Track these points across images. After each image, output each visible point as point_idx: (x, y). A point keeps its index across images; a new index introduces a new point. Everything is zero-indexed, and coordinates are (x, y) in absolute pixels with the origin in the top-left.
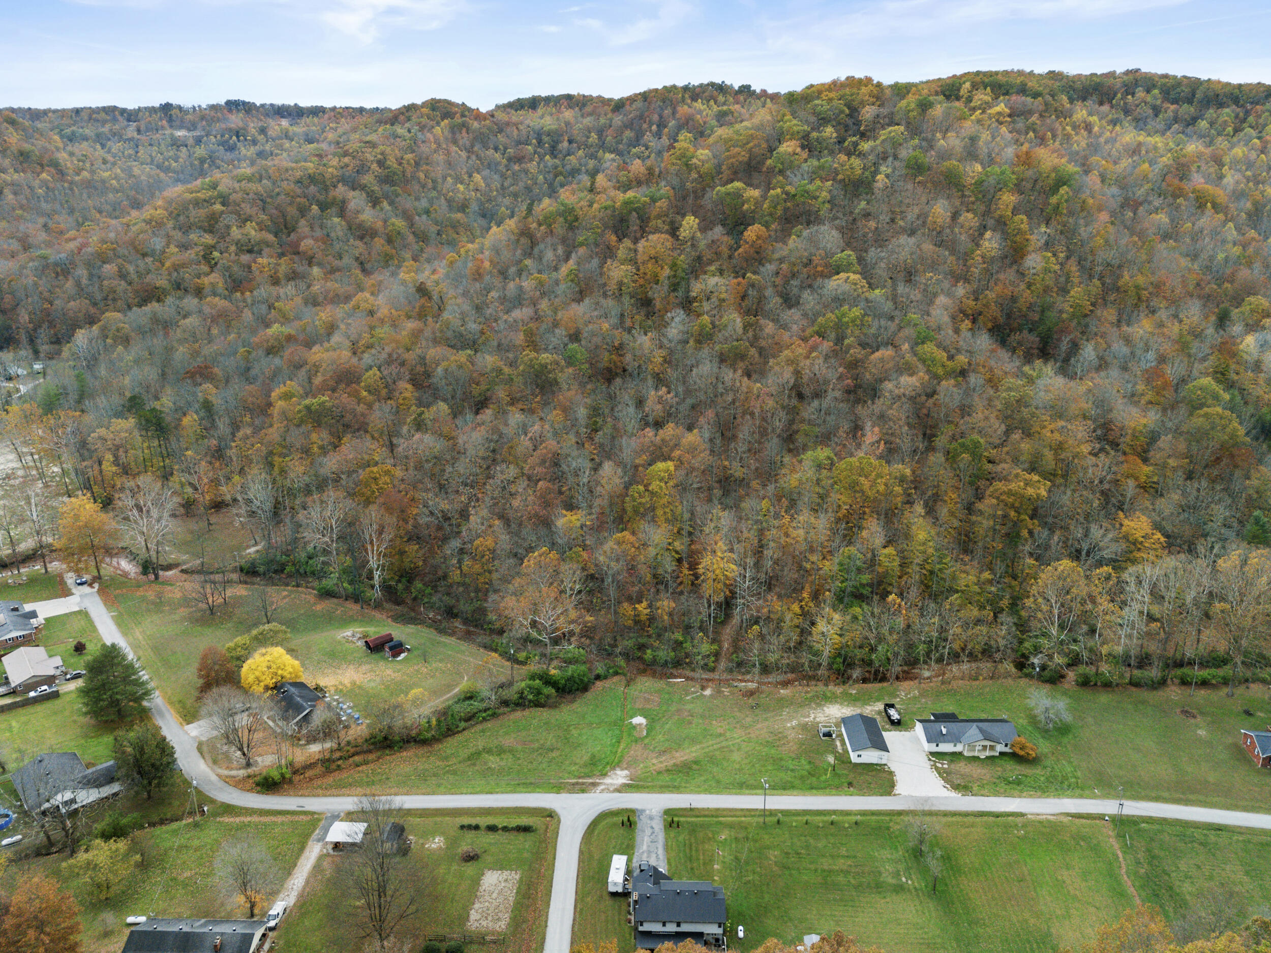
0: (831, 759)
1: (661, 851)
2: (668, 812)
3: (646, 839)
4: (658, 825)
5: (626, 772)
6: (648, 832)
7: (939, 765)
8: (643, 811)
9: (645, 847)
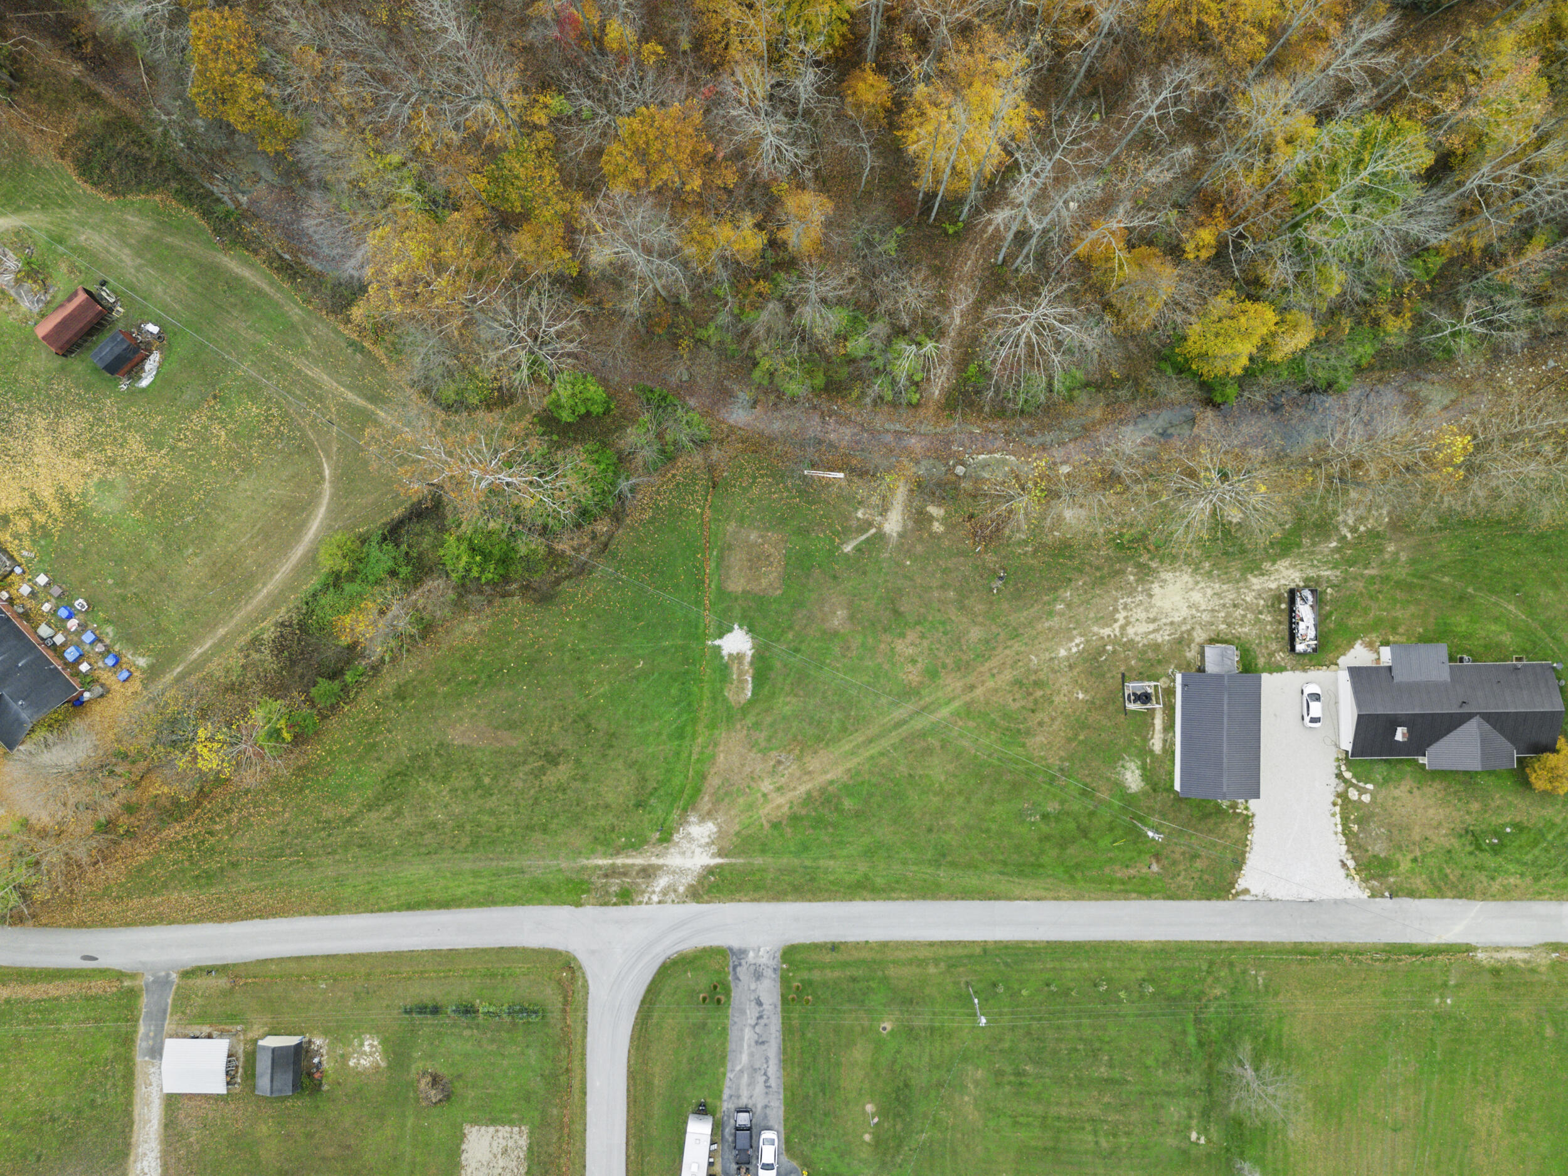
0: (1133, 778)
1: (773, 1069)
2: (791, 954)
3: (748, 1035)
4: (769, 991)
5: (710, 827)
6: (752, 1012)
7: (1353, 794)
8: (743, 952)
9: (745, 1058)
